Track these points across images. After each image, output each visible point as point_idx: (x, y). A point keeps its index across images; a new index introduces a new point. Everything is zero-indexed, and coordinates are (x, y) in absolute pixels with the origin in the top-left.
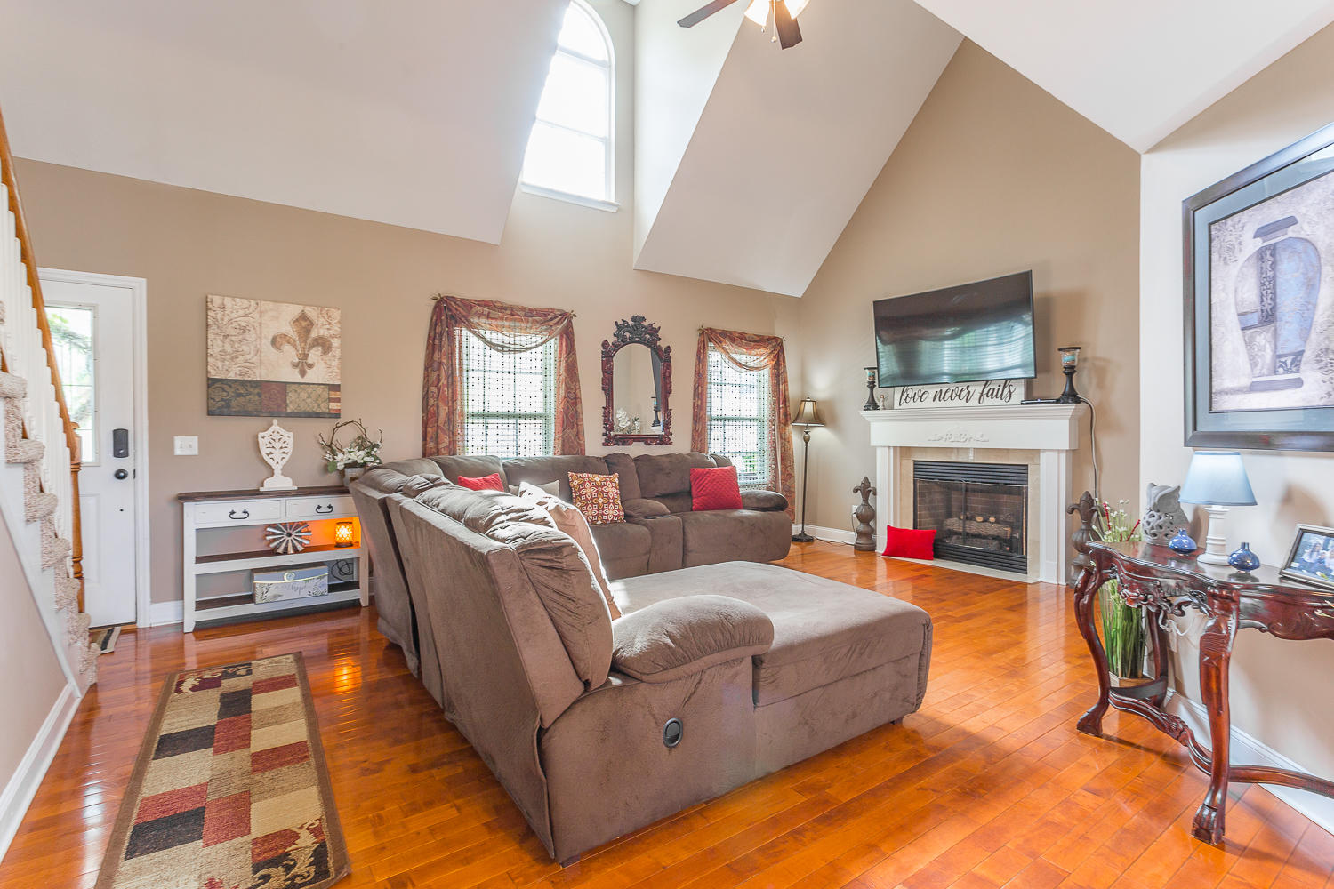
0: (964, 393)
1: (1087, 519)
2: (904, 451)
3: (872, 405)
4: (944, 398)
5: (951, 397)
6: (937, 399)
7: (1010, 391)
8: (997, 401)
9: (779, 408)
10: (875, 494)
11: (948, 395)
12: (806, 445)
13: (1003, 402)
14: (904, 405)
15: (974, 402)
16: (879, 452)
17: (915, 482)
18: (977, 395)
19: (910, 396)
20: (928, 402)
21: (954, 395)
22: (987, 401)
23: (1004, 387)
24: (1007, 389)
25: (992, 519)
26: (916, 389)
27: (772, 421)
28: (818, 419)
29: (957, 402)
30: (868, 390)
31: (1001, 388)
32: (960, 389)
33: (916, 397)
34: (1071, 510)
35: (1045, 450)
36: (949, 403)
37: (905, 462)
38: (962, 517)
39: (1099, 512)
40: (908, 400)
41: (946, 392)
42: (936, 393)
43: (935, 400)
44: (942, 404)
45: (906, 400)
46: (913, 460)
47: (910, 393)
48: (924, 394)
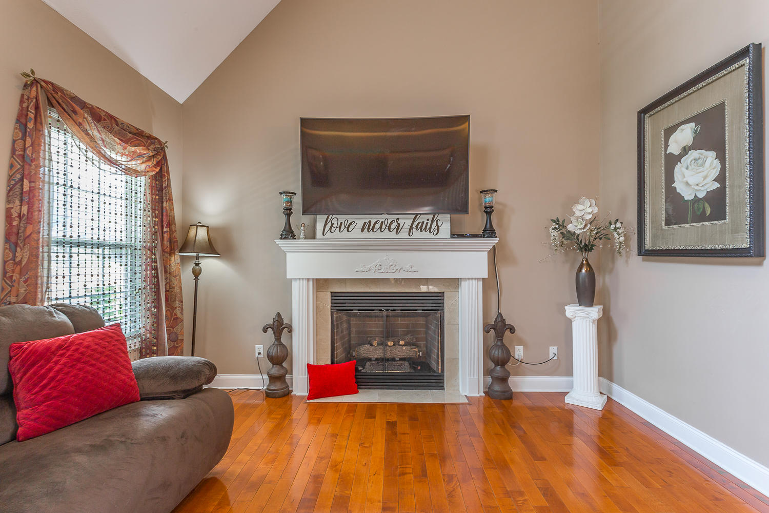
0: (394, 225)
1: (500, 335)
2: (320, 284)
3: (288, 233)
4: (373, 229)
5: (381, 228)
6: (366, 230)
7: (437, 225)
8: (426, 234)
9: (163, 233)
10: (290, 331)
11: (378, 226)
12: (196, 280)
13: (431, 236)
14: (329, 235)
15: (404, 234)
16: (295, 285)
17: (332, 314)
18: (407, 227)
19: (335, 226)
20: (356, 233)
21: (384, 227)
22: (417, 234)
23: (432, 221)
24: (434, 224)
25: (402, 343)
26: (342, 218)
27: (152, 250)
28: (211, 248)
29: (386, 234)
30: (284, 218)
31: (430, 222)
32: (389, 222)
33: (343, 227)
34: (486, 331)
35: (465, 279)
36: (378, 234)
37: (321, 294)
38: (375, 343)
39: (512, 330)
40: (333, 230)
41: (376, 223)
42: (365, 223)
43: (362, 231)
44: (371, 235)
45: (330, 229)
46: (331, 293)
47: (335, 222)
48: (351, 224)
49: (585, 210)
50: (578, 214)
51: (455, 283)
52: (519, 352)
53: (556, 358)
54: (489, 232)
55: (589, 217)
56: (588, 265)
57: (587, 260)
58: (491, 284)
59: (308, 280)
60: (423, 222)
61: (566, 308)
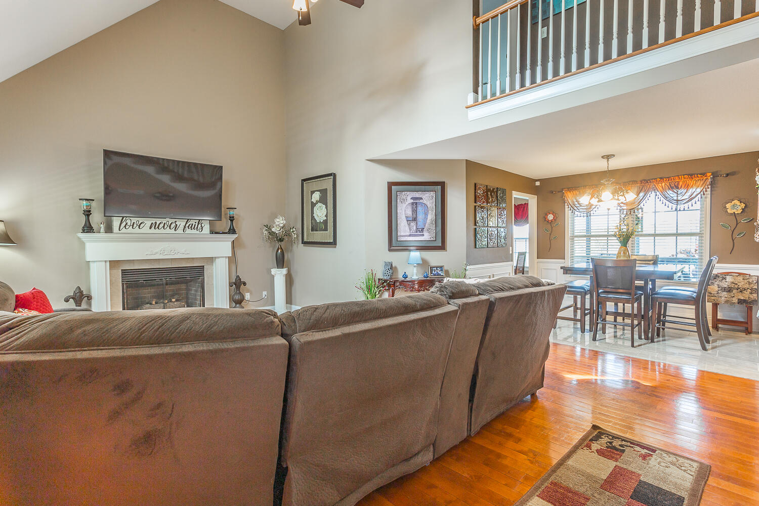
0: (173, 225)
1: (238, 287)
2: (114, 264)
3: (88, 229)
4: (158, 228)
5: (164, 227)
6: (153, 228)
8: (194, 231)
10: (90, 299)
11: (162, 225)
13: (198, 232)
14: (124, 231)
15: (180, 231)
16: (94, 268)
17: (123, 284)
18: (182, 227)
19: (129, 224)
20: (146, 229)
21: (166, 226)
22: (188, 231)
23: (198, 224)
24: (200, 225)
25: (173, 300)
26: (134, 220)
28: (8, 239)
29: (168, 231)
31: (197, 224)
32: (170, 223)
33: (135, 225)
34: (231, 286)
35: (218, 257)
36: (162, 231)
37: (114, 271)
38: (154, 303)
39: (245, 284)
40: (127, 227)
41: (160, 223)
42: (152, 223)
43: (151, 228)
44: (157, 231)
45: (125, 226)
46: (122, 270)
47: (129, 222)
48: (141, 223)
49: (280, 221)
50: (277, 223)
51: (211, 260)
52: (247, 296)
53: (266, 297)
54: (232, 231)
55: (282, 225)
56: (281, 248)
57: (281, 246)
58: (233, 260)
59: (106, 261)
60: (192, 224)
61: (272, 270)
